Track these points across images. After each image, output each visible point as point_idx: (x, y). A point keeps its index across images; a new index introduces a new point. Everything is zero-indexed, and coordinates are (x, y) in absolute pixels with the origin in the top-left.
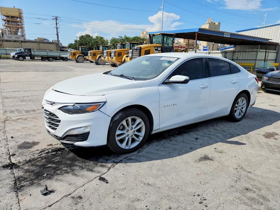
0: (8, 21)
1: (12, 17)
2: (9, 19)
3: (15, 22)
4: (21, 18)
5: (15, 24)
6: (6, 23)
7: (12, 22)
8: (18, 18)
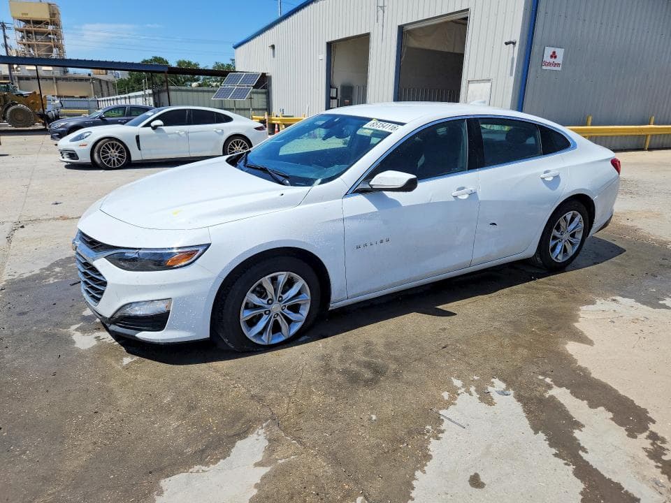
0: (28, 32)
1: (37, 22)
2: (31, 28)
3: (42, 33)
4: (55, 24)
5: (42, 37)
6: (23, 37)
7: (36, 33)
8: (47, 23)
